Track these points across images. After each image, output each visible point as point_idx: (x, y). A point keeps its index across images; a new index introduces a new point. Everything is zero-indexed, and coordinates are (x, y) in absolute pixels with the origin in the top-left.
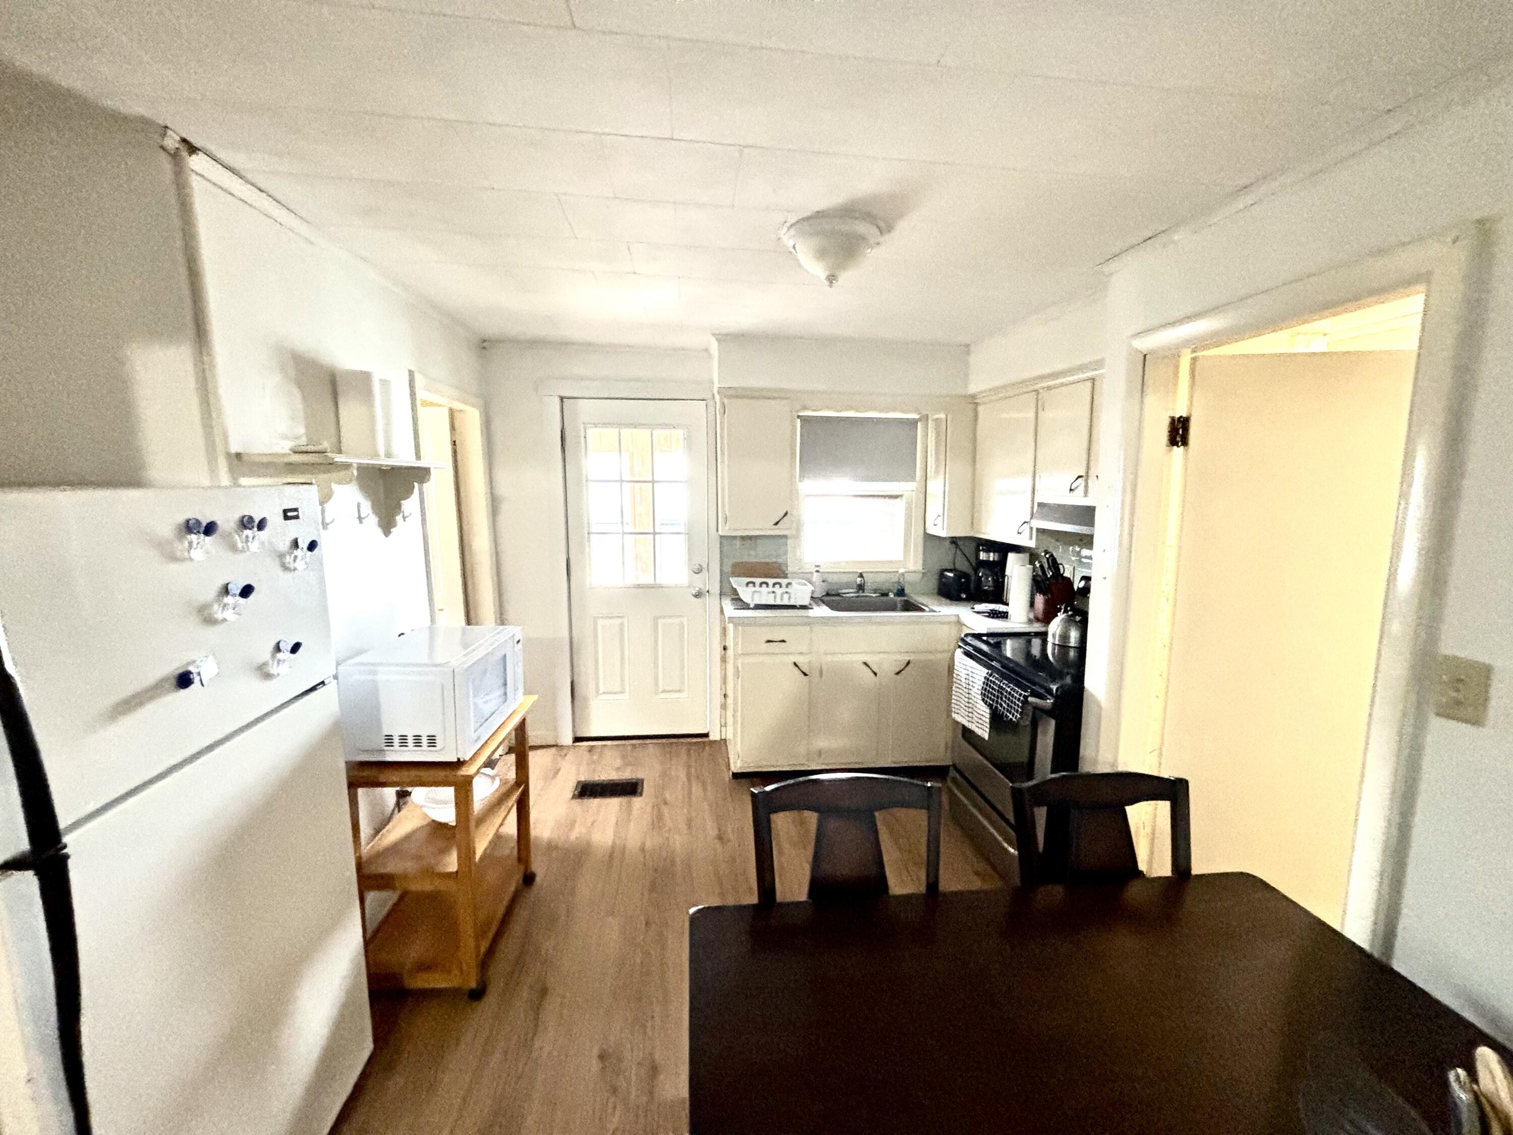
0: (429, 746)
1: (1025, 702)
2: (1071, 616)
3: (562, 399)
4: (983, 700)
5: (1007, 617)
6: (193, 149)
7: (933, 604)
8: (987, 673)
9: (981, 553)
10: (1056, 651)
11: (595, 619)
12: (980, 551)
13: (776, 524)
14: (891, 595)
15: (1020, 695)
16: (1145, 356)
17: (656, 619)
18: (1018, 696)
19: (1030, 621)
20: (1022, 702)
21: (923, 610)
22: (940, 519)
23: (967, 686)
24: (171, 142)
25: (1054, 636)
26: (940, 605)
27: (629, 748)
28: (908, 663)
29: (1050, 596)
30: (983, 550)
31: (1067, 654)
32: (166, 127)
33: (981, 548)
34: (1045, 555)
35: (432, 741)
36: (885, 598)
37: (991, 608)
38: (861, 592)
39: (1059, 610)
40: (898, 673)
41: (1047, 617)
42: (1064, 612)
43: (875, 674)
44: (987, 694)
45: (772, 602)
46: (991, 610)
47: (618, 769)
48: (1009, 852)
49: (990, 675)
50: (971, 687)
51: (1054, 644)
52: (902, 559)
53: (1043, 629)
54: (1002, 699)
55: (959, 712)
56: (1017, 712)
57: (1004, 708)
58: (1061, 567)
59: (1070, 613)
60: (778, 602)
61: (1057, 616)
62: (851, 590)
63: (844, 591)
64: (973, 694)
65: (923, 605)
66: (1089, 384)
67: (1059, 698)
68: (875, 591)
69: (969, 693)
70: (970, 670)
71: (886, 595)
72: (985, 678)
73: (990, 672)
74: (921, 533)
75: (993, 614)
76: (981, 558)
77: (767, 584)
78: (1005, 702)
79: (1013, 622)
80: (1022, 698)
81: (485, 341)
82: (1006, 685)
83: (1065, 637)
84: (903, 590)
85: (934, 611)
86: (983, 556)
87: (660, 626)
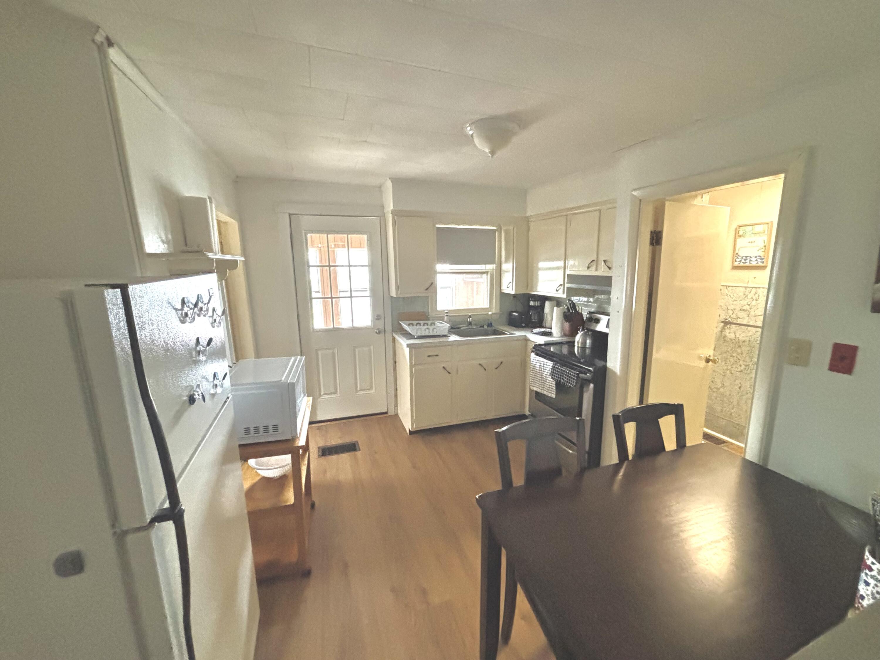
0: (274, 432)
1: (578, 377)
2: (586, 332)
3: (290, 215)
4: (552, 378)
5: (551, 335)
6: (110, 44)
7: (511, 331)
8: (553, 364)
9: (531, 302)
10: (580, 350)
11: (317, 350)
12: (530, 301)
13: (427, 289)
14: (486, 327)
15: (575, 373)
16: (640, 200)
17: (355, 347)
18: (574, 374)
19: (562, 336)
20: (576, 377)
21: (506, 334)
22: (511, 285)
23: (540, 372)
24: (99, 38)
25: (578, 342)
26: (515, 330)
27: (342, 425)
28: (502, 362)
29: (572, 322)
30: (532, 301)
31: (585, 351)
32: (99, 27)
33: (531, 299)
34: (569, 302)
35: (276, 428)
36: (482, 328)
37: (543, 331)
38: (470, 325)
39: (579, 330)
40: (496, 368)
41: (573, 333)
42: (582, 331)
43: (485, 370)
44: (552, 375)
45: (427, 334)
46: (543, 332)
47: (340, 438)
48: (569, 453)
49: (555, 365)
50: (542, 372)
51: (578, 347)
52: (488, 306)
53: (571, 340)
54: (563, 376)
55: (535, 385)
56: (573, 382)
57: (565, 381)
58: (577, 307)
59: (586, 331)
60: (431, 334)
61: (578, 333)
62: (464, 325)
63: (461, 326)
64: (544, 375)
65: (503, 330)
66: (597, 213)
67: (595, 373)
68: (476, 325)
69: (541, 375)
70: (542, 363)
71: (483, 327)
72: (552, 366)
73: (555, 363)
74: (498, 292)
75: (544, 334)
76: (531, 305)
77: (420, 324)
78: (566, 378)
79: (555, 337)
80: (576, 375)
81: (237, 177)
82: (566, 369)
83: (584, 343)
84: (491, 324)
85: (513, 334)
86: (532, 303)
87: (357, 353)
